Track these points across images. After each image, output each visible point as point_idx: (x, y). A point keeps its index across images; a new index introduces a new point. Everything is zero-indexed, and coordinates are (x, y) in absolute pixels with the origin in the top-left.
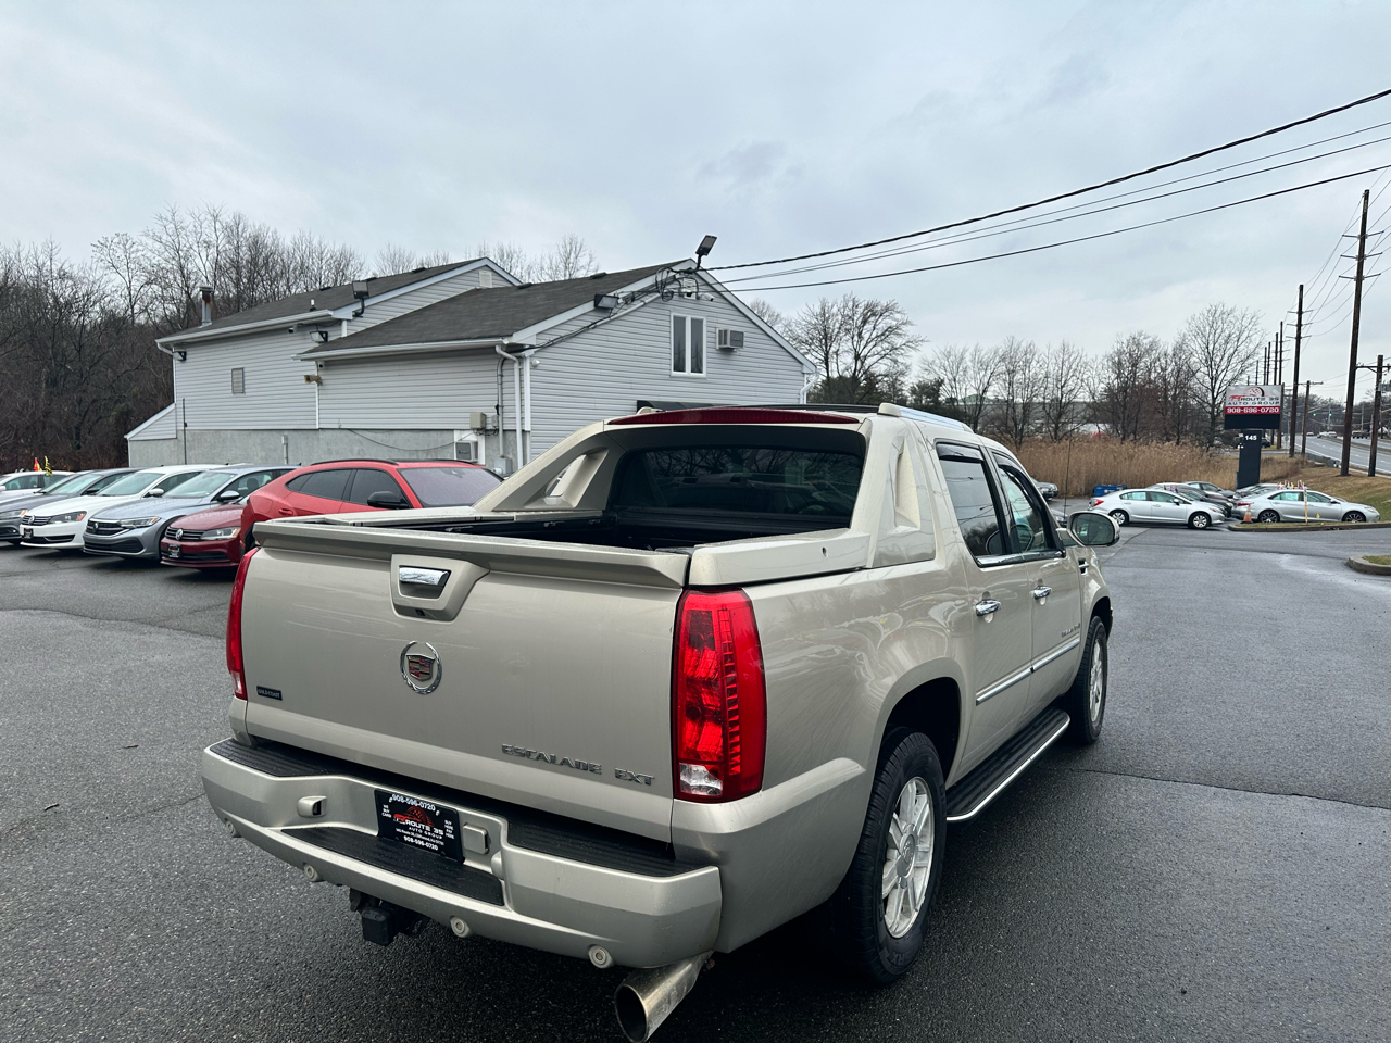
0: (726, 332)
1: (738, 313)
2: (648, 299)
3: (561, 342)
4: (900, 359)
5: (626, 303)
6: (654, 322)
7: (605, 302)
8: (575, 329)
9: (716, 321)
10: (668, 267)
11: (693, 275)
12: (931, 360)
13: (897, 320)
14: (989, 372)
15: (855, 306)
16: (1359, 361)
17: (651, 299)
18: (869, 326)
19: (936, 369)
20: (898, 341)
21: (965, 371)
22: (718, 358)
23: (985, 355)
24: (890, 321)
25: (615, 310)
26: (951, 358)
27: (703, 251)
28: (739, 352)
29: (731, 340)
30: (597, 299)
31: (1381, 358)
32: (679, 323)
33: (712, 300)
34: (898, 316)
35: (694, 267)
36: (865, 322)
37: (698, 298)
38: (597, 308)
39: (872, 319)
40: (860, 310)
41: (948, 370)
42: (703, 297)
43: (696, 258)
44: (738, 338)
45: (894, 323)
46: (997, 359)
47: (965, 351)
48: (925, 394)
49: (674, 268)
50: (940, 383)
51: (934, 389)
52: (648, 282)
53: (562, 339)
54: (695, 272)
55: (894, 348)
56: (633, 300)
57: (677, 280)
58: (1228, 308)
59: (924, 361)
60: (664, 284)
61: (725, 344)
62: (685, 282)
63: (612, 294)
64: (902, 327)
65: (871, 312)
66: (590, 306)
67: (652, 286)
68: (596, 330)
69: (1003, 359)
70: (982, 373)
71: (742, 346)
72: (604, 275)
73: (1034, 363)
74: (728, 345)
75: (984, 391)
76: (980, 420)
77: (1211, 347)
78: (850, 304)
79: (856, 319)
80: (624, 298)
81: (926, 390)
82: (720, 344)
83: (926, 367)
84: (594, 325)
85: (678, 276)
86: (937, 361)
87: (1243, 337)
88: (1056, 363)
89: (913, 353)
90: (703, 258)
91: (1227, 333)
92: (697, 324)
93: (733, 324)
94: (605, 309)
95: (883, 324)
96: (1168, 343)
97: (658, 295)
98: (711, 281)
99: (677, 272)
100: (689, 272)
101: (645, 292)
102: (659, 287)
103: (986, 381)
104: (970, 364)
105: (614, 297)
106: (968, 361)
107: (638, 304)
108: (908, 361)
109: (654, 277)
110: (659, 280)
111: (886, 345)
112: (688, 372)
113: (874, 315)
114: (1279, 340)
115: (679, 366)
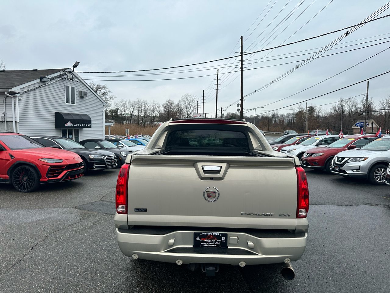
0: (82, 92)
1: (85, 86)
2: (58, 79)
3: (29, 92)
4: (108, 102)
5: (51, 80)
6: (60, 87)
7: (44, 80)
8: (34, 88)
9: (79, 88)
10: (64, 70)
11: (71, 73)
12: (117, 103)
13: (107, 91)
14: (133, 107)
15: (94, 85)
16: (217, 109)
17: (58, 80)
18: (98, 92)
19: (119, 105)
20: (107, 97)
21: (127, 106)
22: (79, 99)
23: (132, 102)
24: (104, 91)
25: (47, 82)
26: (123, 103)
27: (75, 66)
28: (86, 98)
29: (84, 94)
30: (41, 78)
31: (222, 108)
32: (67, 88)
33: (78, 81)
34: (107, 89)
35: (72, 71)
36: (97, 90)
37: (73, 80)
38: (41, 81)
39: (99, 90)
40: (95, 87)
41: (122, 106)
42: (75, 80)
43: (72, 68)
44: (86, 94)
45: (106, 91)
46: (135, 104)
47: (126, 101)
48: (114, 112)
49: (66, 70)
50: (118, 109)
51: (116, 111)
52: (57, 74)
53: (29, 91)
54: (72, 72)
55: (106, 99)
56: (53, 79)
57: (66, 74)
58: (190, 94)
59: (115, 103)
60: (63, 75)
61: (82, 95)
62: (69, 75)
63: (46, 77)
64: (108, 93)
65: (98, 88)
66: (39, 80)
67: (59, 75)
68: (41, 89)
69: (137, 104)
70: (131, 107)
71: (87, 96)
72: (37, 70)
73: (147, 106)
74: (83, 96)
75: (132, 112)
76: (132, 120)
77: (186, 104)
78: (92, 85)
79: (94, 89)
80: (50, 79)
81: (114, 111)
82: (80, 95)
83: (116, 105)
84: (40, 87)
85: (67, 73)
86: (119, 103)
87: (193, 102)
88: (152, 106)
89: (112, 100)
90: (75, 68)
91: (190, 101)
92: (73, 89)
93: (84, 90)
94: (44, 82)
95: (102, 92)
96: (176, 103)
97: (61, 78)
98: (77, 76)
99: (67, 72)
100: (70, 72)
101: (57, 77)
102: (61, 76)
103: (132, 109)
104: (128, 105)
105: (47, 78)
106: (127, 104)
107: (54, 81)
108: (110, 103)
109: (60, 72)
110: (61, 73)
111: (104, 98)
112: (70, 103)
113: (99, 88)
114: (198, 103)
115: (68, 102)
